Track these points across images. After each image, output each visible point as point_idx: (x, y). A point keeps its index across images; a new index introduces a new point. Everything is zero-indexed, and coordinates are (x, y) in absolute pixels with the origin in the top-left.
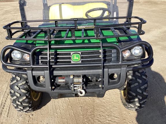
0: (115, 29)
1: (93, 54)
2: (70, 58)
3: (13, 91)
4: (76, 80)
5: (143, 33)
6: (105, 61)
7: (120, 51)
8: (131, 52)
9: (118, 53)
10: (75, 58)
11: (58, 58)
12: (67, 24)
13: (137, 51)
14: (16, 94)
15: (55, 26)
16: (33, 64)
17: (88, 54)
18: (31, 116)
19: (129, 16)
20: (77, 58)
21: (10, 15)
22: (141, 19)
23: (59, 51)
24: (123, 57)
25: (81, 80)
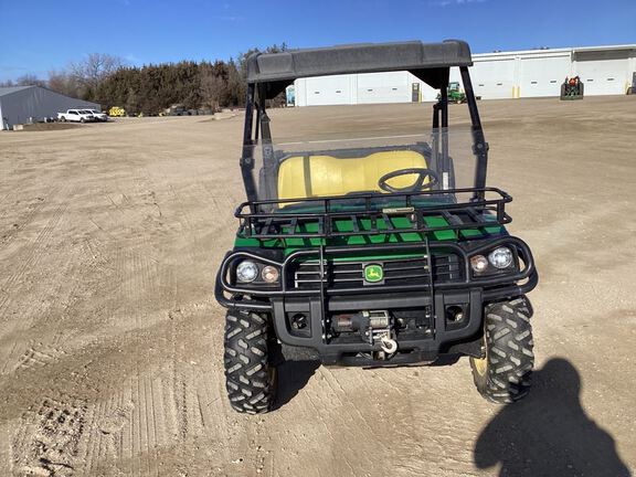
0: (452, 213)
1: (409, 265)
2: (360, 275)
3: (233, 353)
4: (375, 321)
5: (509, 220)
6: (435, 278)
7: (466, 257)
8: (488, 259)
9: (461, 263)
10: (372, 274)
11: (335, 276)
12: (343, 205)
13: (501, 258)
14: (242, 357)
15: (324, 208)
16: (288, 288)
17: (399, 266)
18: (260, 422)
19: (480, 187)
20: (377, 275)
21: (89, 178)
22: (503, 194)
23: (337, 261)
24: (472, 271)
25: (385, 321)
